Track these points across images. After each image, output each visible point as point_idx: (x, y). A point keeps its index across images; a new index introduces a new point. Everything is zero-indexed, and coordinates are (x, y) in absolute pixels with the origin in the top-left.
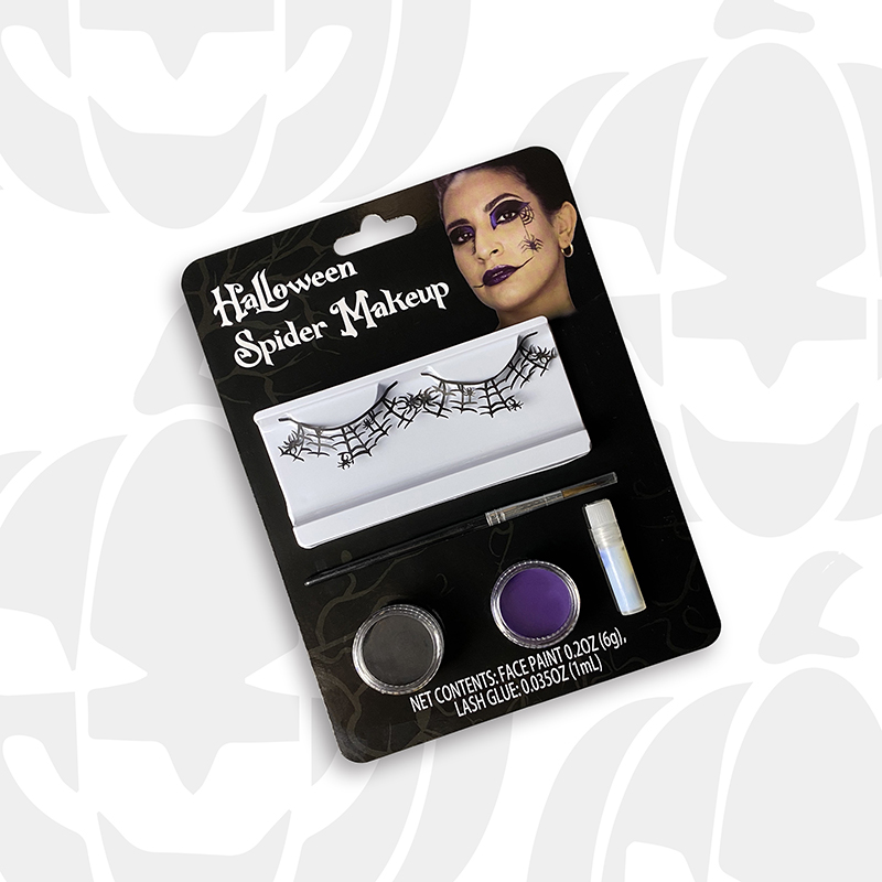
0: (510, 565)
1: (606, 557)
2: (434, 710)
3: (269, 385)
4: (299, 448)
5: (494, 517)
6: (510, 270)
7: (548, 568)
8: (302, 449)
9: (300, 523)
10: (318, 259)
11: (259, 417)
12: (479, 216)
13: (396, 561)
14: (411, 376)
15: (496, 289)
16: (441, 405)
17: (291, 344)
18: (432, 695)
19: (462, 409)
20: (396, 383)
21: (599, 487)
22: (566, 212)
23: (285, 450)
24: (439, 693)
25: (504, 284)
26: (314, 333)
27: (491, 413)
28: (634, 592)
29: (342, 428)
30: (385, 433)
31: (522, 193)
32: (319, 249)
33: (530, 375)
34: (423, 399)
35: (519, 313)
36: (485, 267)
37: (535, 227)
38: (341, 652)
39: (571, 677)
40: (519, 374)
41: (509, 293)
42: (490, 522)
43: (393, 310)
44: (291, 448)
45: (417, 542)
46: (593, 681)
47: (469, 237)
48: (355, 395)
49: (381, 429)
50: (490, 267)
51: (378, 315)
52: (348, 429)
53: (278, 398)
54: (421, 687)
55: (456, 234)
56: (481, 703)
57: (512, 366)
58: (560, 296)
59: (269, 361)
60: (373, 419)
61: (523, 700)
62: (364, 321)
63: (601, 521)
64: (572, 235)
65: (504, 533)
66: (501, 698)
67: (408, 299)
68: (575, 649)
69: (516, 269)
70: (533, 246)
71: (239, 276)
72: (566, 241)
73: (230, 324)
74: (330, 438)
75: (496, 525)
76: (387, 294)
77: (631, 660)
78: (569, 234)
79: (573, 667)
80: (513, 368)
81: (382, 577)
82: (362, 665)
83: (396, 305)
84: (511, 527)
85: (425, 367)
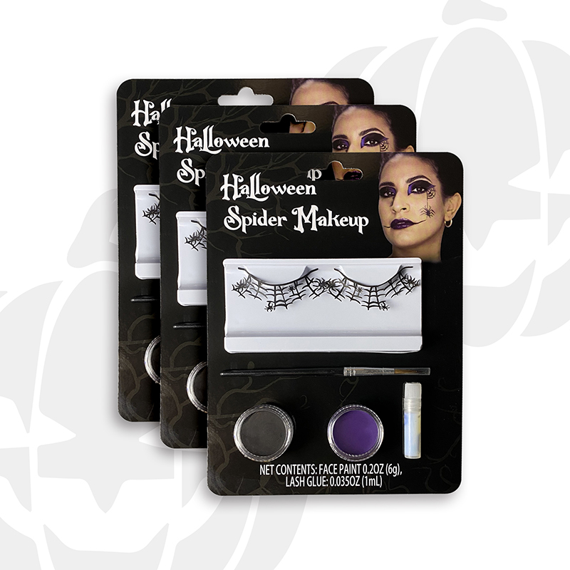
0: (348, 404)
1: (407, 419)
2: (273, 478)
3: (239, 244)
4: (244, 289)
5: (349, 371)
6: (409, 223)
7: (371, 413)
8: (246, 290)
9: (230, 335)
10: (295, 177)
11: (226, 262)
12: (402, 185)
13: (280, 379)
14: (328, 268)
15: (397, 232)
16: (340, 292)
17: (261, 224)
18: (274, 468)
19: (352, 299)
20: (317, 269)
21: (417, 374)
22: (455, 200)
23: (235, 288)
24: (279, 468)
25: (403, 230)
26: (277, 222)
27: (369, 307)
28: (416, 445)
29: (275, 286)
30: (300, 297)
31: (433, 179)
32: (298, 171)
33: (400, 291)
34: (331, 285)
35: (406, 251)
36: (395, 216)
37: (433, 202)
38: (228, 423)
39: (361, 485)
40: (393, 289)
41: (404, 237)
42: (345, 373)
43: (330, 224)
44: (240, 287)
45: (297, 371)
46: (373, 492)
47: (392, 195)
48: (289, 268)
49: (298, 294)
50: (398, 217)
51: (320, 224)
52: (279, 288)
53: (242, 254)
54: (269, 460)
55: (385, 190)
56: (302, 483)
57: (390, 282)
58: (434, 249)
59: (244, 230)
60: (296, 287)
61: (328, 489)
62: (310, 225)
63: (412, 395)
64: (454, 214)
65: (351, 383)
66: (315, 483)
67: (341, 221)
68: (369, 468)
69: (413, 224)
70: (428, 213)
71: (243, 171)
72: (449, 217)
73: (228, 199)
74: (266, 290)
75: (348, 377)
76: (330, 213)
77: (400, 487)
78: (452, 213)
79: (365, 479)
80: (391, 284)
81: (269, 385)
82: (239, 435)
83: (333, 222)
84: (357, 381)
85: (338, 266)
